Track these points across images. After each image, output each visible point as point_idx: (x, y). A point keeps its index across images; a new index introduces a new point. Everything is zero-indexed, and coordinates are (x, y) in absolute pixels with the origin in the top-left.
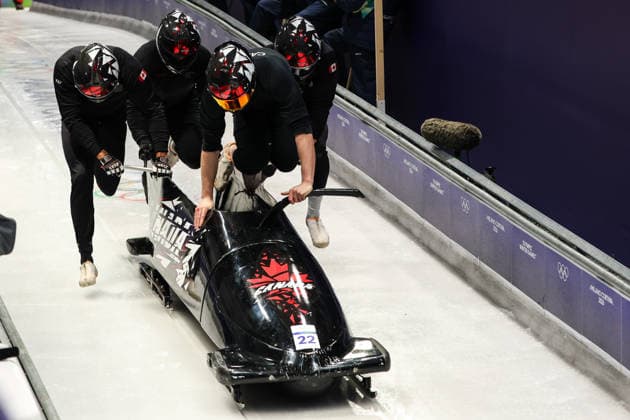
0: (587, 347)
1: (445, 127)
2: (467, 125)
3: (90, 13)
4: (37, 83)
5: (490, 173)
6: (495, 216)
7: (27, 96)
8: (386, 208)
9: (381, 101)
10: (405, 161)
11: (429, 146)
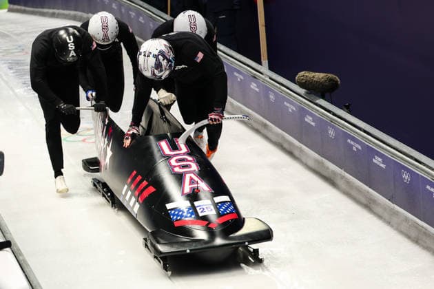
0: (426, 230)
1: (313, 77)
2: (329, 75)
3: (51, 11)
4: (18, 63)
5: (347, 109)
6: (353, 139)
8: (274, 138)
9: (265, 62)
10: (285, 103)
11: (302, 91)
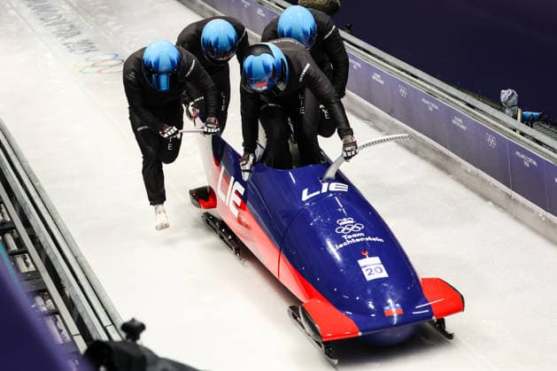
7: (29, 10)
